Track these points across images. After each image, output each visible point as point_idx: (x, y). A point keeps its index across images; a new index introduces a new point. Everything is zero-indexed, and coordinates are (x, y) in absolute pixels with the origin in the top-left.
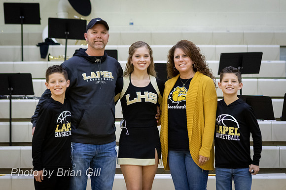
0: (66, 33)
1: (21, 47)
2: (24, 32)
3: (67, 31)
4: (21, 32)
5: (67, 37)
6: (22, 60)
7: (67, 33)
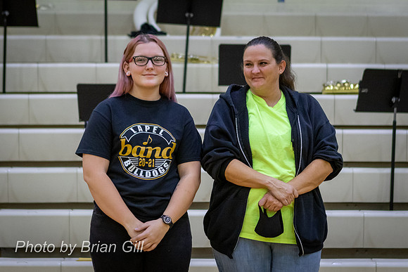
0: (187, 15)
1: (103, 38)
2: (109, 12)
3: (190, 12)
4: (103, 12)
5: (189, 22)
6: (106, 61)
7: (189, 16)
